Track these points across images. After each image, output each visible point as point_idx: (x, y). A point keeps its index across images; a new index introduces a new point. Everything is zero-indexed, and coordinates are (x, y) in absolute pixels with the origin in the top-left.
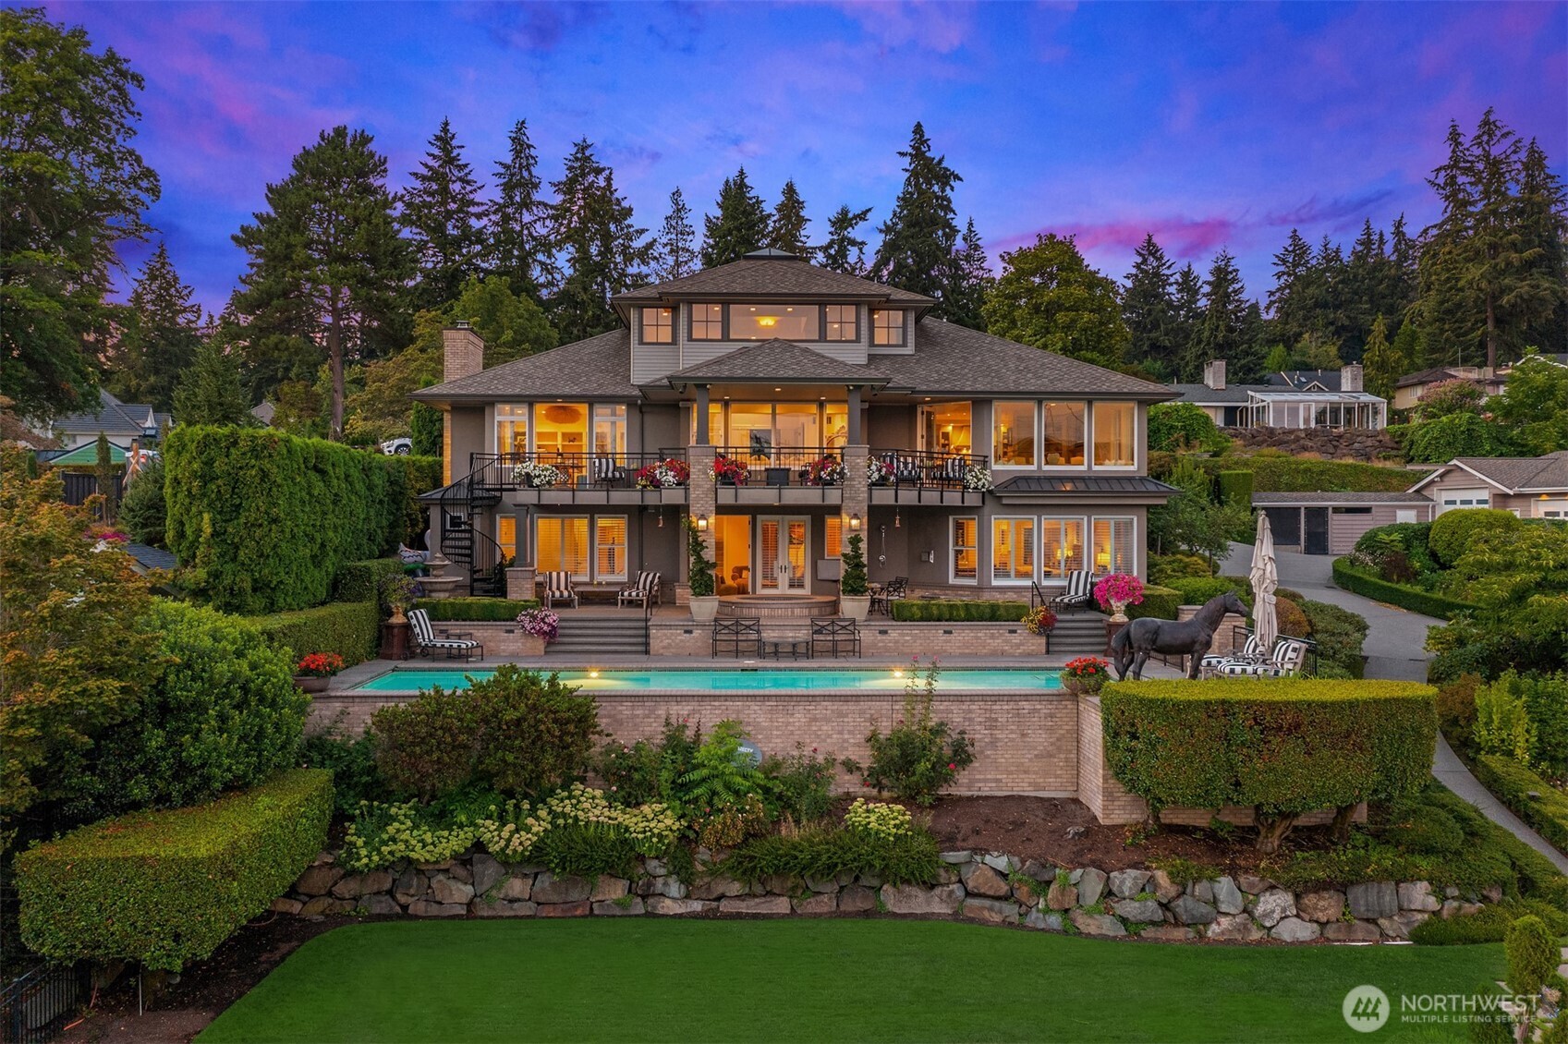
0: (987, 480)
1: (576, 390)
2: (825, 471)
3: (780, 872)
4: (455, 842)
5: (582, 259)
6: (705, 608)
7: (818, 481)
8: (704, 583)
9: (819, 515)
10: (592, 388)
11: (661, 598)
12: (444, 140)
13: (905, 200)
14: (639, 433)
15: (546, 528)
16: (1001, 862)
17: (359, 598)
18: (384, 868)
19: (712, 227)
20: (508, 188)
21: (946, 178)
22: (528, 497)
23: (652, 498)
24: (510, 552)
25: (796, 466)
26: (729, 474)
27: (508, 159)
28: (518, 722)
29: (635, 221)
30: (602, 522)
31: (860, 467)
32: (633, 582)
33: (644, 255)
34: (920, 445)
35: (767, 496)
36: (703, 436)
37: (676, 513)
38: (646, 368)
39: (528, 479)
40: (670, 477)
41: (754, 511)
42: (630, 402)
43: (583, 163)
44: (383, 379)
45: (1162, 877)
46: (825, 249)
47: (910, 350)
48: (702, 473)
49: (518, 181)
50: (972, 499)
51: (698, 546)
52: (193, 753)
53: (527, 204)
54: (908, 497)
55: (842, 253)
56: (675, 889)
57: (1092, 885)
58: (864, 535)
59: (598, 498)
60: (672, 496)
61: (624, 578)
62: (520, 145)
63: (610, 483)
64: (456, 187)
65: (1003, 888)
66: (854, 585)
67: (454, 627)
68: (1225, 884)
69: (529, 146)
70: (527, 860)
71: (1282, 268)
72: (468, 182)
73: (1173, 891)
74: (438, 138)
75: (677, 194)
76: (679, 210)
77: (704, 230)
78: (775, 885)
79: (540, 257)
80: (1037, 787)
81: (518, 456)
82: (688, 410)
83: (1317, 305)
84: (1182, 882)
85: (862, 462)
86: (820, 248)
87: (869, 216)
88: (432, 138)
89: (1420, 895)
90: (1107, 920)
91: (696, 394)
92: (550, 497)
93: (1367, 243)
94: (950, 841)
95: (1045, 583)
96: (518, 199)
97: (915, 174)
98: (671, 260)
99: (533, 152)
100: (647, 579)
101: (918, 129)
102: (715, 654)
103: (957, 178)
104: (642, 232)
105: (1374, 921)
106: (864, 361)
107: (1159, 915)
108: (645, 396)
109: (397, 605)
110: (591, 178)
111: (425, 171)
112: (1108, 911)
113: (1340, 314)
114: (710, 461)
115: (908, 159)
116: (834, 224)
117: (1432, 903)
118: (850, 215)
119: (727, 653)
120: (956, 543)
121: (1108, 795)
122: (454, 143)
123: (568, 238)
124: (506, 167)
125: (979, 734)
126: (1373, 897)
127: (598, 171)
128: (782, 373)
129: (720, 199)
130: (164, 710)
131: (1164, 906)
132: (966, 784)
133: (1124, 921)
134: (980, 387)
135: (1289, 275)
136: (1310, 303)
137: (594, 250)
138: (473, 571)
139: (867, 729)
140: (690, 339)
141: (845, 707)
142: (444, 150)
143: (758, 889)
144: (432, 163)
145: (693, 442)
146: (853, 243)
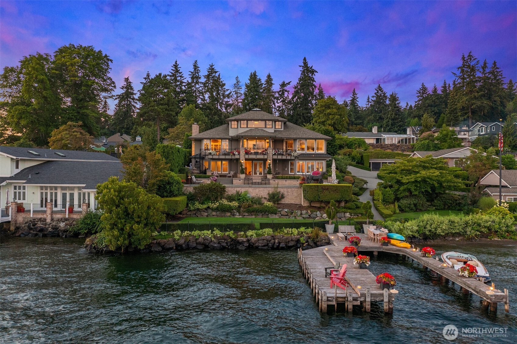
0: (296, 154)
1: (219, 137)
2: (265, 152)
3: (253, 211)
4: (205, 206)
5: (211, 97)
6: (243, 176)
7: (263, 154)
8: (242, 172)
9: (265, 160)
10: (222, 136)
11: (235, 176)
12: (176, 66)
13: (300, 80)
14: (231, 145)
15: (212, 163)
16: (286, 210)
17: (183, 173)
18: (194, 210)
19: (247, 86)
20: (193, 78)
21: (313, 72)
22: (210, 157)
23: (233, 157)
24: (207, 167)
25: (260, 151)
26: (247, 152)
27: (192, 70)
28: (215, 188)
29: (226, 87)
30: (224, 162)
31: (271, 152)
32: (229, 173)
33: (228, 96)
34: (284, 148)
35: (253, 157)
36: (243, 146)
37: (238, 160)
38: (232, 133)
39: (210, 153)
40: (237, 153)
41: (252, 160)
42: (229, 139)
43: (212, 70)
44: (174, 132)
45: (309, 211)
46: (278, 92)
47: (282, 129)
48: (242, 152)
49: (195, 77)
50: (293, 158)
51: (242, 165)
52: (172, 189)
53: (197, 83)
54: (280, 157)
55: (283, 93)
56: (238, 214)
57: (299, 213)
58: (271, 164)
59: (223, 157)
60: (237, 157)
61: (228, 173)
62: (196, 67)
63: (225, 154)
64: (179, 78)
65: (287, 214)
66: (269, 173)
67: (199, 179)
68: (318, 212)
69: (198, 67)
70: (215, 209)
71: (419, 95)
72: (182, 77)
73: (310, 213)
74: (174, 65)
75: (237, 77)
76: (238, 82)
77: (245, 87)
78: (253, 213)
79: (201, 97)
80: (295, 202)
81: (208, 149)
82: (240, 141)
83: (429, 106)
84: (312, 212)
85: (271, 151)
86: (277, 92)
87: (290, 83)
88: (172, 65)
89: (348, 215)
90: (301, 217)
91: (241, 138)
92: (215, 157)
93: (445, 87)
94: (279, 208)
95: (307, 174)
96: (195, 81)
97: (304, 72)
98: (235, 96)
99: (199, 69)
100: (232, 173)
101: (305, 59)
102: (244, 184)
103: (316, 72)
104: (228, 90)
105: (340, 218)
106: (273, 132)
107: (308, 217)
108: (232, 138)
109: (189, 175)
110: (214, 74)
111: (171, 74)
112: (301, 216)
113: (436, 108)
114: (244, 150)
115: (302, 67)
116: (281, 86)
117: (349, 216)
118: (285, 83)
119: (246, 184)
120: (291, 166)
121: (304, 201)
122: (178, 67)
123: (208, 91)
124: (192, 73)
125: (286, 193)
126: (340, 215)
127: (216, 72)
128: (257, 135)
129: (249, 78)
130: (169, 183)
131: (309, 216)
132: (283, 201)
133: (303, 218)
134: (294, 137)
135: (421, 97)
136: (427, 105)
137: (214, 94)
138: (200, 170)
139: (268, 192)
140: (241, 127)
141: (264, 189)
142: (175, 68)
143: (250, 214)
144: (173, 72)
145: (241, 147)
146: (286, 91)
